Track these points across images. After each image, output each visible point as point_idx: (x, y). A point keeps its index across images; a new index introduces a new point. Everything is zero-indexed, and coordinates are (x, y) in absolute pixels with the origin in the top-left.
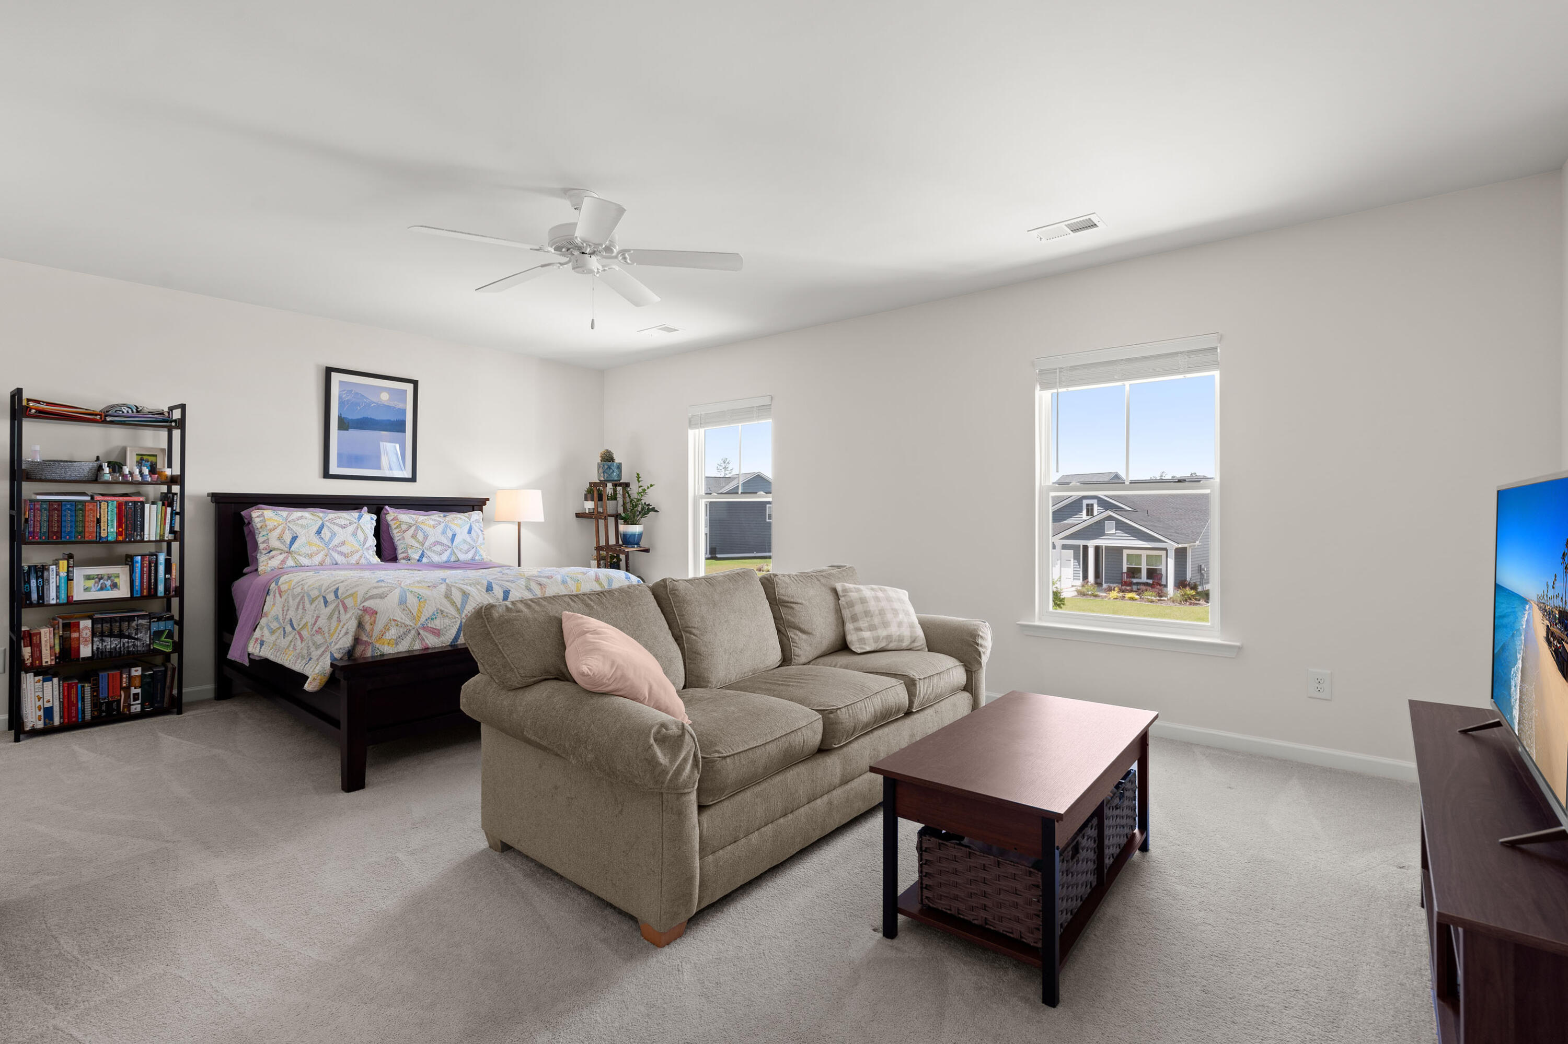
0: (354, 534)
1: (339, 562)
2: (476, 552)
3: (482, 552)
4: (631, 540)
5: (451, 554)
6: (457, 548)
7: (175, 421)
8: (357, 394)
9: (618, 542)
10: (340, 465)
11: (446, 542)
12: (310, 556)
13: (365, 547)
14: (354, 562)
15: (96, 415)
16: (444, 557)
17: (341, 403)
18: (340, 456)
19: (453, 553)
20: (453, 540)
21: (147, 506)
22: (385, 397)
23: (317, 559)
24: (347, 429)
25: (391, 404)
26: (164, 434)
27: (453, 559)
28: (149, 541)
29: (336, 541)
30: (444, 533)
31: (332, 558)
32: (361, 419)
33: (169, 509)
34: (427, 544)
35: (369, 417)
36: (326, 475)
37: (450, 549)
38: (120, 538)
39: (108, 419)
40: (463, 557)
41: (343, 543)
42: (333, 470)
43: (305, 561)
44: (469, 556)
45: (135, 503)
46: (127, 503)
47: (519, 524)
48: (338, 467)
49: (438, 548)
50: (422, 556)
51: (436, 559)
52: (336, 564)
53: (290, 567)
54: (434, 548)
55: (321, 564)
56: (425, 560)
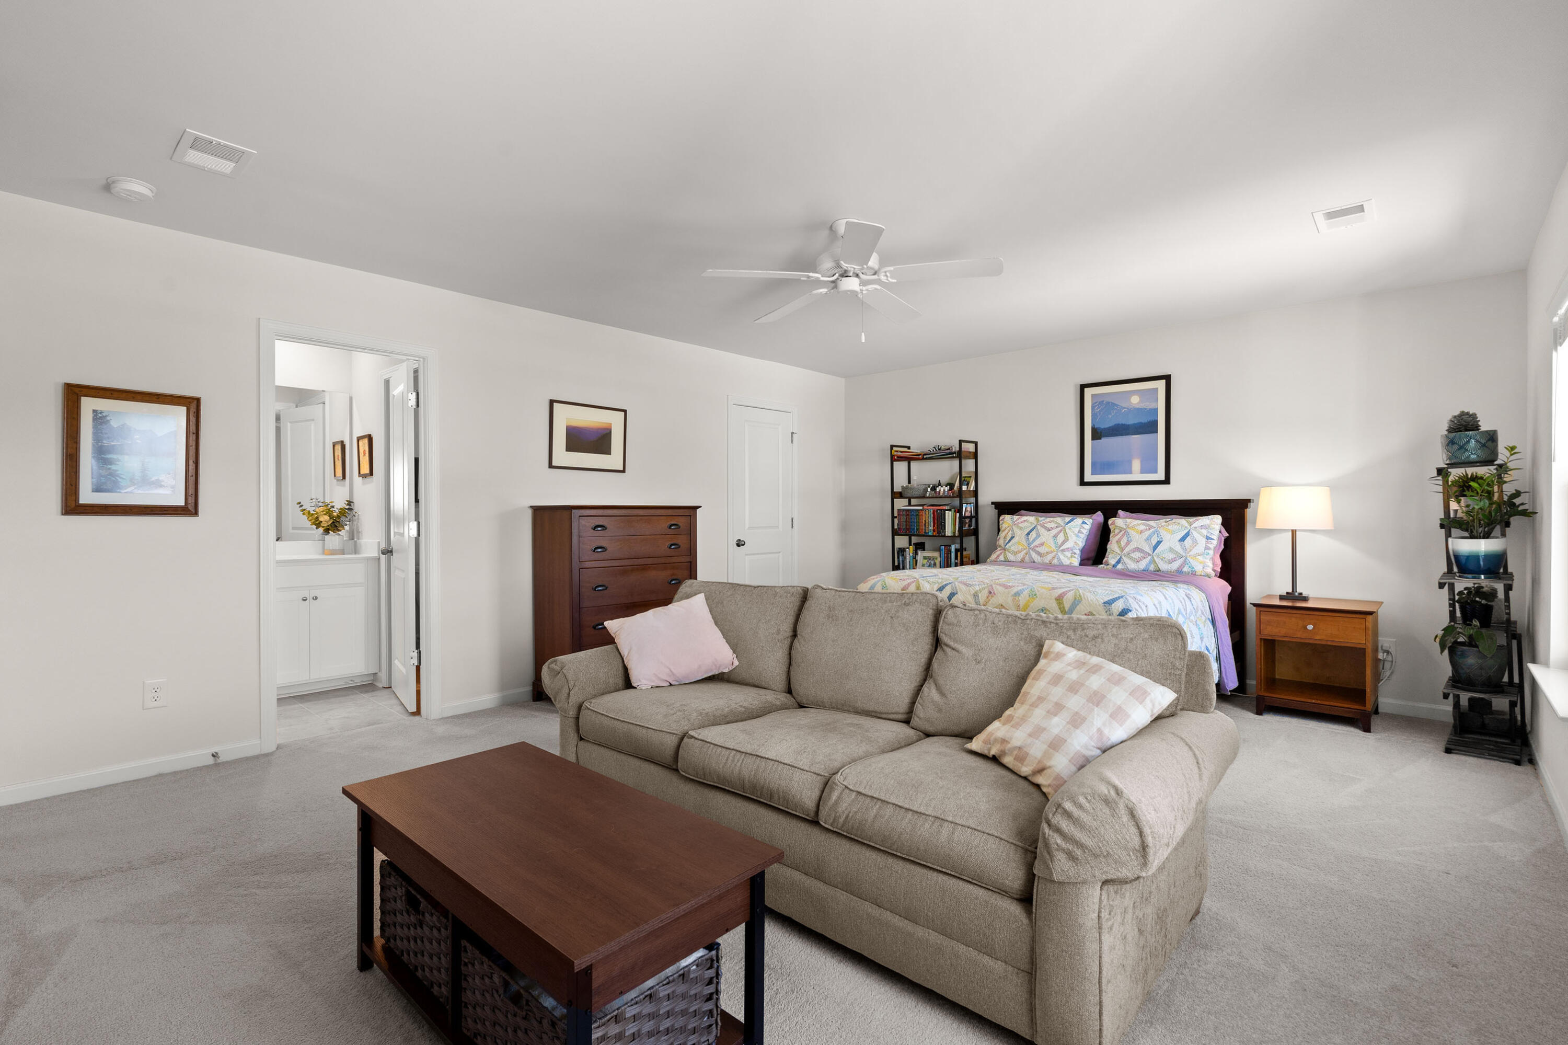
0: (1055, 537)
1: (1036, 561)
2: (1185, 563)
3: (1193, 563)
4: (1471, 566)
5: (1150, 562)
6: (1158, 557)
7: (955, 453)
8: (1109, 403)
9: (1452, 569)
10: (1094, 473)
11: (1147, 549)
12: (1015, 553)
13: (1061, 549)
14: (1047, 562)
15: (919, 455)
16: (1142, 565)
17: (1094, 416)
18: (1094, 464)
19: (1153, 561)
20: (1155, 548)
21: (947, 512)
22: (1135, 400)
23: (1020, 557)
24: (1100, 438)
25: (1142, 406)
26: (956, 463)
27: (1152, 568)
28: (948, 536)
29: (1037, 543)
30: (1148, 539)
31: (1031, 557)
32: (1112, 426)
33: (958, 514)
34: (1127, 550)
35: (1120, 423)
36: (1083, 483)
37: (1150, 557)
38: (934, 534)
39: (925, 457)
40: (1164, 567)
41: (1042, 544)
42: (1088, 478)
43: (1011, 557)
44: (1175, 566)
45: (941, 510)
46: (937, 510)
47: (1294, 533)
48: (1092, 474)
49: (1137, 555)
50: (1118, 562)
51: (1132, 566)
52: (1034, 562)
53: (1002, 561)
54: (1132, 555)
55: (1022, 561)
56: (1120, 566)
